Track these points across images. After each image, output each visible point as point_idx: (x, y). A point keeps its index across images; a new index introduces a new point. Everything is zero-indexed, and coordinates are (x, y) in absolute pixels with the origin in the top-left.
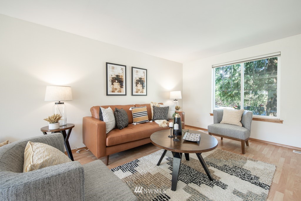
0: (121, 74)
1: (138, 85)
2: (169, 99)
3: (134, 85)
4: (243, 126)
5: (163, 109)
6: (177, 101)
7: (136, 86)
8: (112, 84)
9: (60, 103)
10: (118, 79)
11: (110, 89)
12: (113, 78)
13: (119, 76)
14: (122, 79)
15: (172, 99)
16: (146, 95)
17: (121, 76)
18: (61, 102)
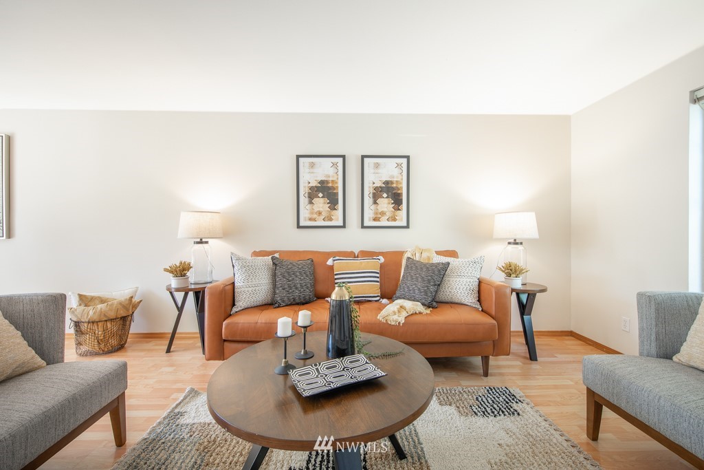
0: (333, 177)
1: (379, 201)
2: (488, 237)
3: (368, 201)
5: (424, 269)
6: (519, 247)
7: (375, 203)
8: (311, 203)
9: (201, 242)
10: (325, 190)
11: (304, 213)
12: (311, 188)
13: (327, 182)
14: (334, 188)
15: (501, 240)
16: (407, 227)
17: (332, 181)
18: (204, 240)
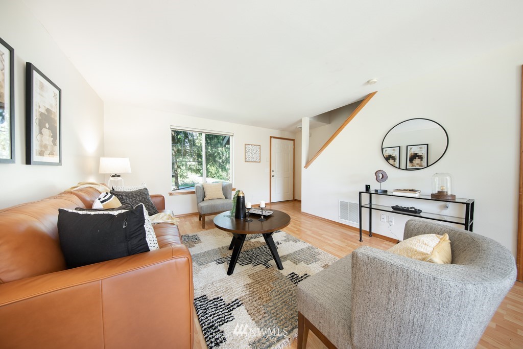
1: (44, 131)
3: (36, 128)
4: (226, 198)
6: (120, 178)
7: (40, 132)
